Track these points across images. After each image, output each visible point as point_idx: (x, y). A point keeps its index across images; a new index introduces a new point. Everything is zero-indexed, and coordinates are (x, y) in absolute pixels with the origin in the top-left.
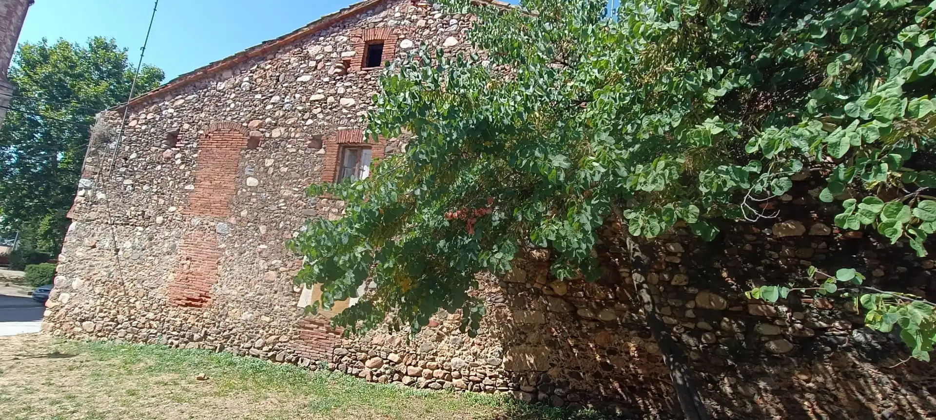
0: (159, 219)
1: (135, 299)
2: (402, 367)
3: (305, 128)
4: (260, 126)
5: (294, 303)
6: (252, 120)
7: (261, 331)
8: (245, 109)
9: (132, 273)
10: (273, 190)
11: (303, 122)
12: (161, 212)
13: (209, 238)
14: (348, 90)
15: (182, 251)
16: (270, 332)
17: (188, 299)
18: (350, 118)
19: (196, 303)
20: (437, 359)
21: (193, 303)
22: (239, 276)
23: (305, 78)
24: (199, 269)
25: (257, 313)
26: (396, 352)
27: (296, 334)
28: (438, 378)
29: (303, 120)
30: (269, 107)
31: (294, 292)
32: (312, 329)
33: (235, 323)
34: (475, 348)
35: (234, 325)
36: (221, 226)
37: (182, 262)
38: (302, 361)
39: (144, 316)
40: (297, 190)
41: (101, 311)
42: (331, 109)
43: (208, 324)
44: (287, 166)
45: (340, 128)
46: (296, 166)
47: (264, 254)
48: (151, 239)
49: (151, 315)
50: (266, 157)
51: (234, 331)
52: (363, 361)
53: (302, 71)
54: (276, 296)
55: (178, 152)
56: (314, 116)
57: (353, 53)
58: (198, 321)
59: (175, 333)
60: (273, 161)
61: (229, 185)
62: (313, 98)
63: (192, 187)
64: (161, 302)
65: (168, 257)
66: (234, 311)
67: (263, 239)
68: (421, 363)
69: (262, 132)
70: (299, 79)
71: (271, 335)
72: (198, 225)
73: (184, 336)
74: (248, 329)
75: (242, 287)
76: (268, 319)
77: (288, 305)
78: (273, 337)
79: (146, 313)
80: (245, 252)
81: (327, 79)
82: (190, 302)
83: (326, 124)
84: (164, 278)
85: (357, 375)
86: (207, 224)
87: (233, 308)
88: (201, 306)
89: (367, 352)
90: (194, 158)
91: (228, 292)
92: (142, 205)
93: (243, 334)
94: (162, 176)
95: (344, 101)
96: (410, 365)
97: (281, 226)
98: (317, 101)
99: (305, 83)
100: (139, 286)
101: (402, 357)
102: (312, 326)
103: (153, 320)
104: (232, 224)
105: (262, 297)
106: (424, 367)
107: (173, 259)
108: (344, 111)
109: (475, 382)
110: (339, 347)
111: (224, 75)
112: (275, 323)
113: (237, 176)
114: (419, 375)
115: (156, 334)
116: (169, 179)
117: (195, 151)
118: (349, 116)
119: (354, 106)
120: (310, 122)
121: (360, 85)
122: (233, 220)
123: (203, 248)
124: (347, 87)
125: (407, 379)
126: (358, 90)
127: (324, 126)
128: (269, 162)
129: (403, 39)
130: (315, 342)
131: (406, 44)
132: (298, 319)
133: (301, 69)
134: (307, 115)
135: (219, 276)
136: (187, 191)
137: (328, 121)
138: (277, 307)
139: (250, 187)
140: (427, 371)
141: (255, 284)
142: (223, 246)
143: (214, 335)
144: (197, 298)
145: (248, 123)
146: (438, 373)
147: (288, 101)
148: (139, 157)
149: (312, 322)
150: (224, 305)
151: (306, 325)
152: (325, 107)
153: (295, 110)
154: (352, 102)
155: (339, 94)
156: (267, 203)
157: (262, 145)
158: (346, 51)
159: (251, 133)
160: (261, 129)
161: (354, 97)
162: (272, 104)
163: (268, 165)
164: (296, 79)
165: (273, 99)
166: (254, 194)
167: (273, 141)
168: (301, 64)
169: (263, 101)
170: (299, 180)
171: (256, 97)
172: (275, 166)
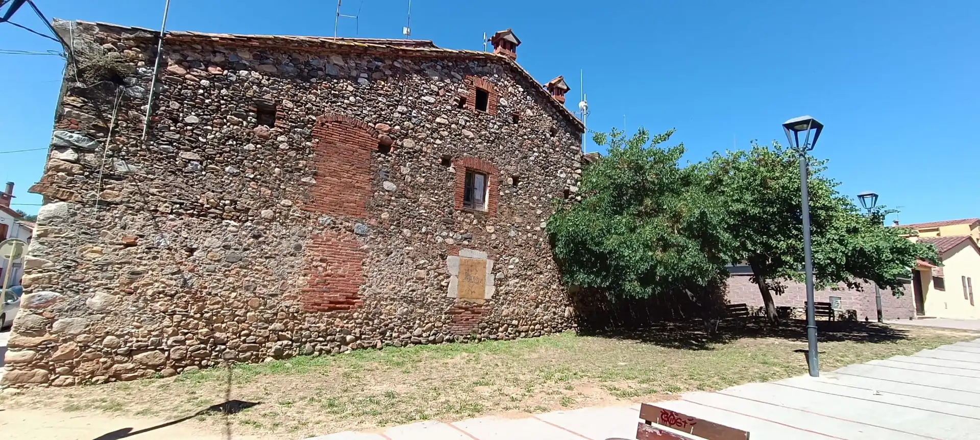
0: (266, 213)
1: (243, 310)
2: (521, 328)
3: (435, 146)
4: (390, 132)
5: (444, 295)
6: (378, 122)
7: (418, 322)
8: (368, 109)
9: (231, 279)
10: (413, 197)
11: (432, 140)
12: (267, 204)
13: (346, 239)
14: (468, 124)
15: (312, 252)
16: (425, 322)
17: (331, 302)
18: (472, 149)
19: (343, 306)
20: (537, 319)
21: (337, 306)
22: (389, 275)
23: (432, 100)
24: (340, 272)
25: (411, 307)
26: (516, 319)
27: (449, 319)
28: (537, 330)
29: (432, 138)
30: (396, 115)
31: (442, 286)
32: (461, 313)
33: (391, 319)
34: (554, 310)
35: (389, 321)
36: (359, 227)
37: (314, 263)
38: (458, 340)
39: (266, 328)
40: (435, 200)
41: (175, 333)
42: (455, 135)
43: (361, 324)
44: (424, 177)
46: (432, 179)
47: (411, 255)
48: (256, 237)
49: (277, 325)
50: (401, 165)
51: (391, 325)
52: (497, 328)
53: (425, 91)
54: (427, 290)
55: (281, 134)
56: (442, 138)
57: (468, 93)
58: (347, 323)
59: (321, 339)
60: (409, 170)
61: (363, 185)
62: (438, 120)
63: (314, 182)
64: (291, 310)
65: (293, 258)
66: (388, 307)
67: (408, 242)
68: (530, 323)
69: (393, 139)
70: (423, 98)
71: (427, 323)
72: (329, 224)
73: (333, 340)
74: (405, 322)
75: (394, 286)
76: (423, 311)
77: (439, 297)
78: (430, 325)
79: (266, 325)
80: (392, 253)
81: (449, 108)
82: (334, 306)
83: (453, 147)
84: (290, 282)
85: (496, 339)
86: (341, 224)
87: (387, 305)
88: (349, 308)
89: (499, 322)
90: (309, 147)
91: (379, 291)
92: (230, 193)
93: (401, 326)
94: (259, 158)
95: (466, 132)
96: (524, 325)
97: (424, 230)
98: (443, 124)
99: (430, 104)
100: (248, 294)
101: (519, 322)
102: (460, 310)
103: (282, 331)
104: (374, 226)
105: (415, 293)
106: (530, 325)
107: (300, 260)
108: (467, 141)
109: (554, 328)
110: (481, 322)
111: (332, 58)
112: (429, 313)
113: (372, 177)
114: (527, 331)
115: (291, 345)
116: (273, 165)
117: (309, 138)
118: (471, 146)
119: (473, 139)
120: (438, 142)
121: (476, 123)
122: (373, 222)
123: (340, 249)
124: (467, 121)
125: (523, 334)
126: (475, 126)
127: (452, 148)
128: (405, 170)
129: (502, 97)
130: (464, 322)
131: (503, 102)
132: (449, 308)
133: (425, 88)
134: (435, 135)
135: (367, 276)
136: (305, 184)
137: (455, 145)
138: (430, 300)
139: (387, 191)
140: (532, 327)
141: (407, 280)
142: (366, 247)
143: (371, 333)
144: (341, 300)
145: (375, 124)
146: (537, 326)
147: (415, 115)
148: (206, 125)
149: (460, 308)
150: (377, 304)
151: (456, 311)
152: (450, 133)
153: (423, 126)
154: (472, 135)
155: (461, 125)
156: (409, 208)
157: (395, 152)
158: (461, 88)
159: (380, 136)
160: (392, 136)
161: (473, 132)
162: (399, 113)
163: (404, 173)
164: (421, 96)
165: (400, 108)
166: (393, 198)
167: (406, 151)
168: (423, 84)
169: (388, 106)
170: (436, 192)
171: (380, 99)
172: (412, 176)
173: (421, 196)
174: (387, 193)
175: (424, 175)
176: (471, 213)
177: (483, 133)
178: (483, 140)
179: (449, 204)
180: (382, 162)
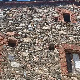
3: (44, 40)
6: (8, 32)
14: (61, 28)
23: (39, 20)
42: (55, 34)
45: (63, 42)
53: (35, 16)
57: (59, 15)
60: (28, 54)
62: (44, 28)
69: (17, 38)
81: (49, 22)
98: (47, 29)
99: (38, 21)
119: (66, 35)
121: (66, 27)
124: (60, 27)
129: (78, 16)
137: (55, 39)
139: (13, 67)
152: (52, 33)
153: (35, 31)
154: (65, 33)
155: (57, 29)
156: (29, 77)
157: (18, 45)
158: (55, 14)
159: (9, 38)
160: (17, 37)
161: (65, 31)
162: (21, 26)
163: (25, 55)
164: (33, 19)
165: (21, 24)
166: (17, 72)
167: (25, 44)
168: (34, 14)
169: (15, 24)
170: (47, 65)
171: (10, 21)
172: (30, 57)
173: (37, 68)
174: (13, 69)
175: (38, 56)
176: (75, 76)
177: (71, 31)
178: (72, 35)
179: (57, 72)
180: (10, 51)
